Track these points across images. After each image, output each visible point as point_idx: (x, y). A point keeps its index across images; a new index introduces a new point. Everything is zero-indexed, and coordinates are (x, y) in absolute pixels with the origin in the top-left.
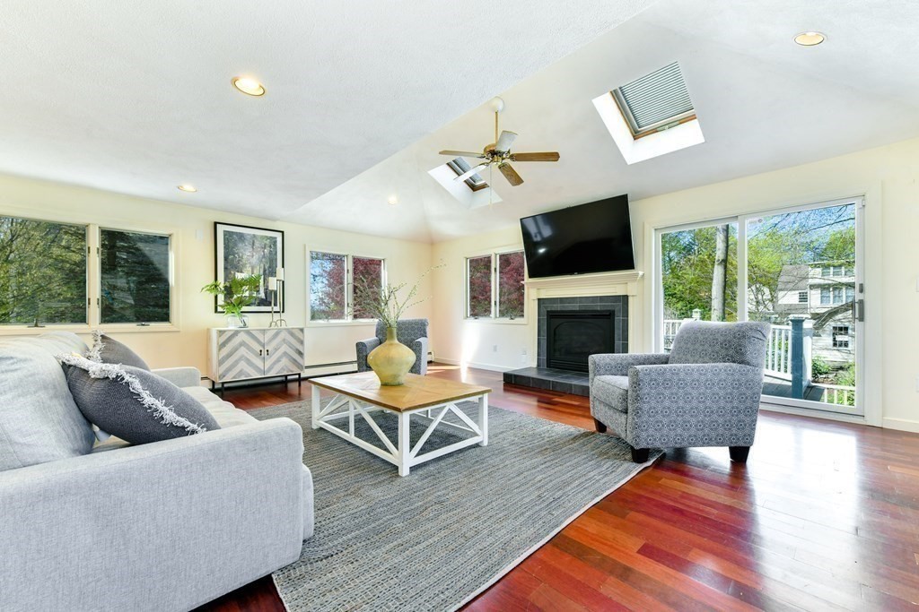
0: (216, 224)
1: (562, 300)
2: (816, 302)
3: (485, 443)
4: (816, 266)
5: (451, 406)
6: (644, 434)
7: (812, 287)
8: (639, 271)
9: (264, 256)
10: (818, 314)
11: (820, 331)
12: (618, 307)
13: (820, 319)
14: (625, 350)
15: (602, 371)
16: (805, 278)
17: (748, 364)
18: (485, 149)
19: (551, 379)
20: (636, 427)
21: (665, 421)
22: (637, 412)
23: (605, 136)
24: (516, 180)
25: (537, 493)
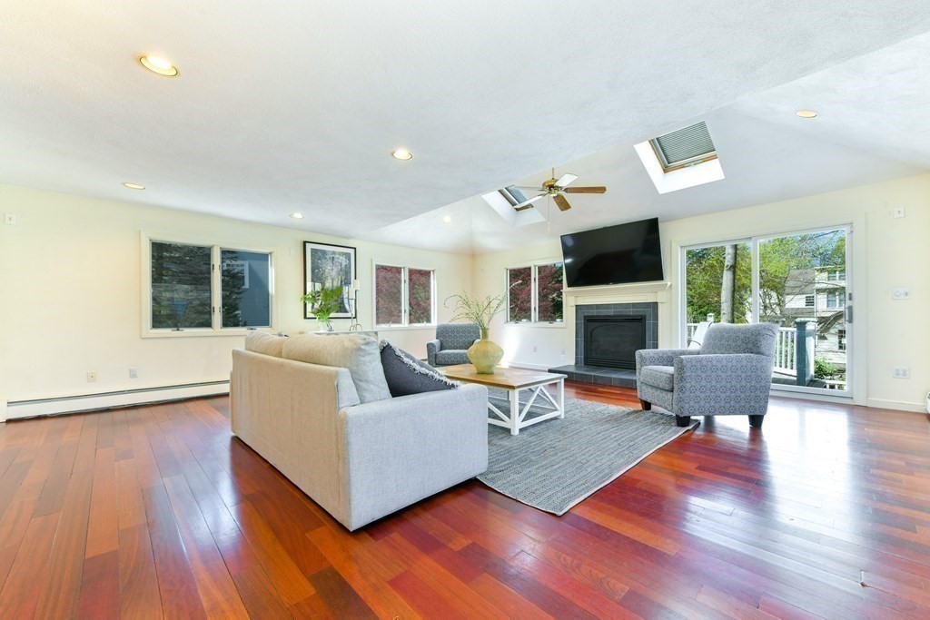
0: (305, 243)
1: (598, 306)
2: (822, 306)
3: (563, 417)
4: (822, 271)
5: (541, 386)
6: (687, 406)
7: (819, 291)
8: (667, 281)
9: (341, 270)
10: (823, 318)
11: (826, 335)
12: (649, 311)
13: (826, 323)
14: (656, 346)
15: (647, 363)
16: (811, 283)
17: (763, 354)
18: (544, 184)
19: (593, 374)
20: (681, 400)
21: (703, 396)
22: (682, 389)
23: (643, 173)
24: (564, 205)
25: (616, 443)
